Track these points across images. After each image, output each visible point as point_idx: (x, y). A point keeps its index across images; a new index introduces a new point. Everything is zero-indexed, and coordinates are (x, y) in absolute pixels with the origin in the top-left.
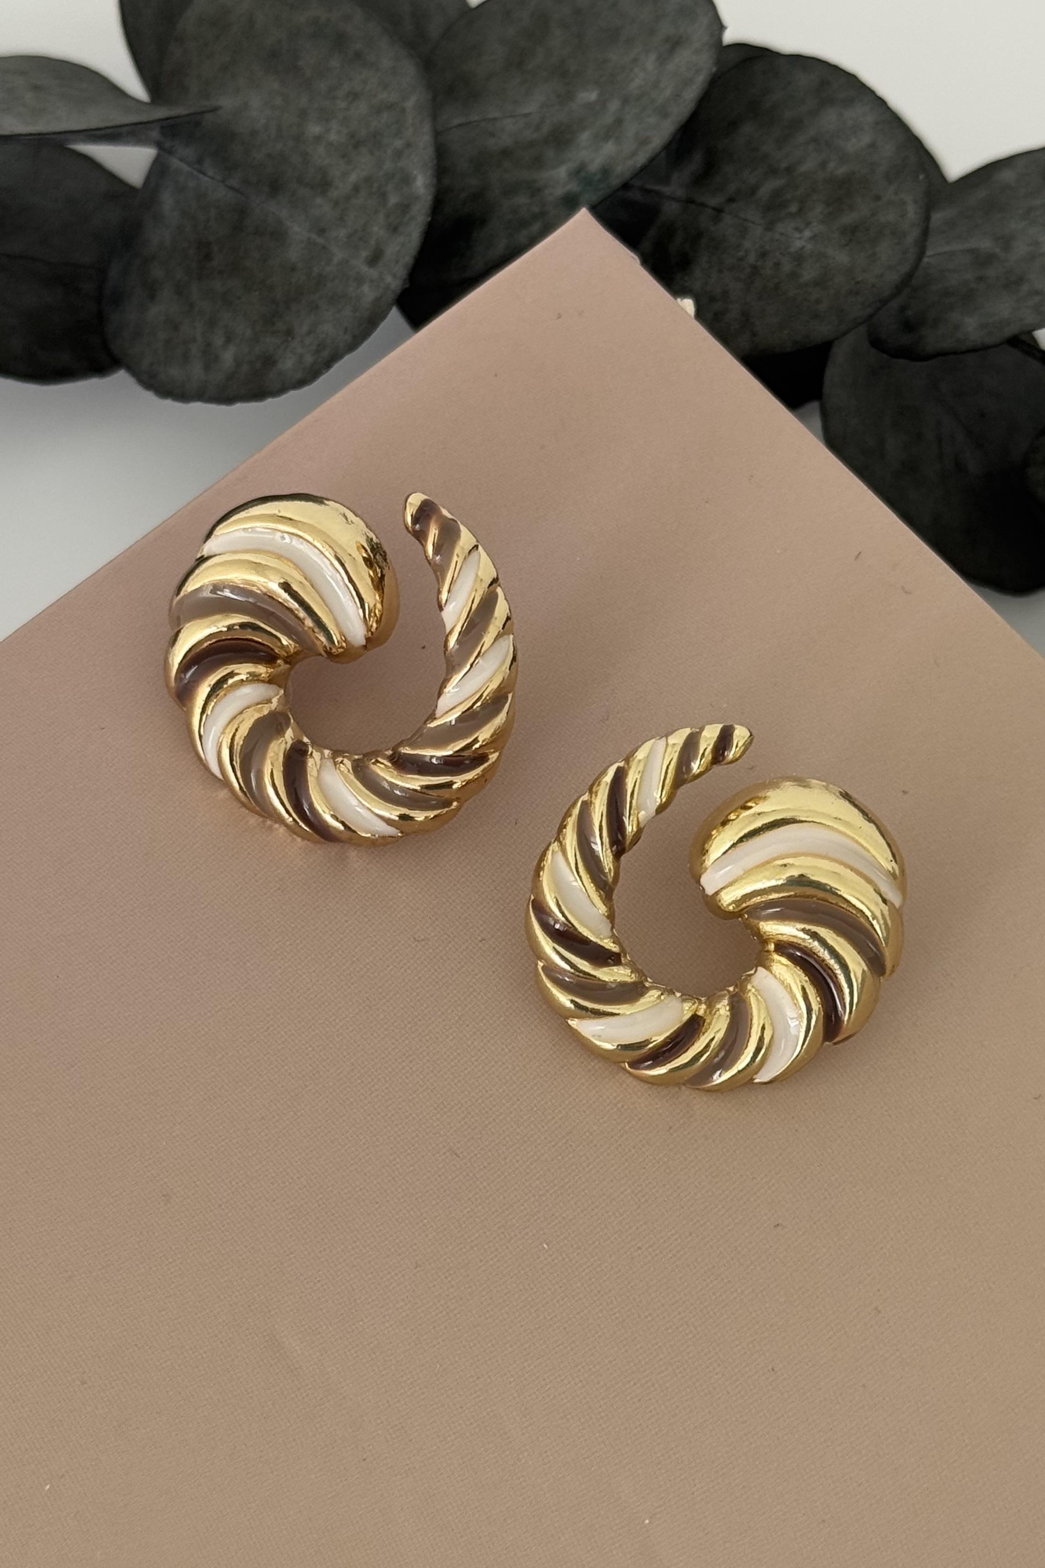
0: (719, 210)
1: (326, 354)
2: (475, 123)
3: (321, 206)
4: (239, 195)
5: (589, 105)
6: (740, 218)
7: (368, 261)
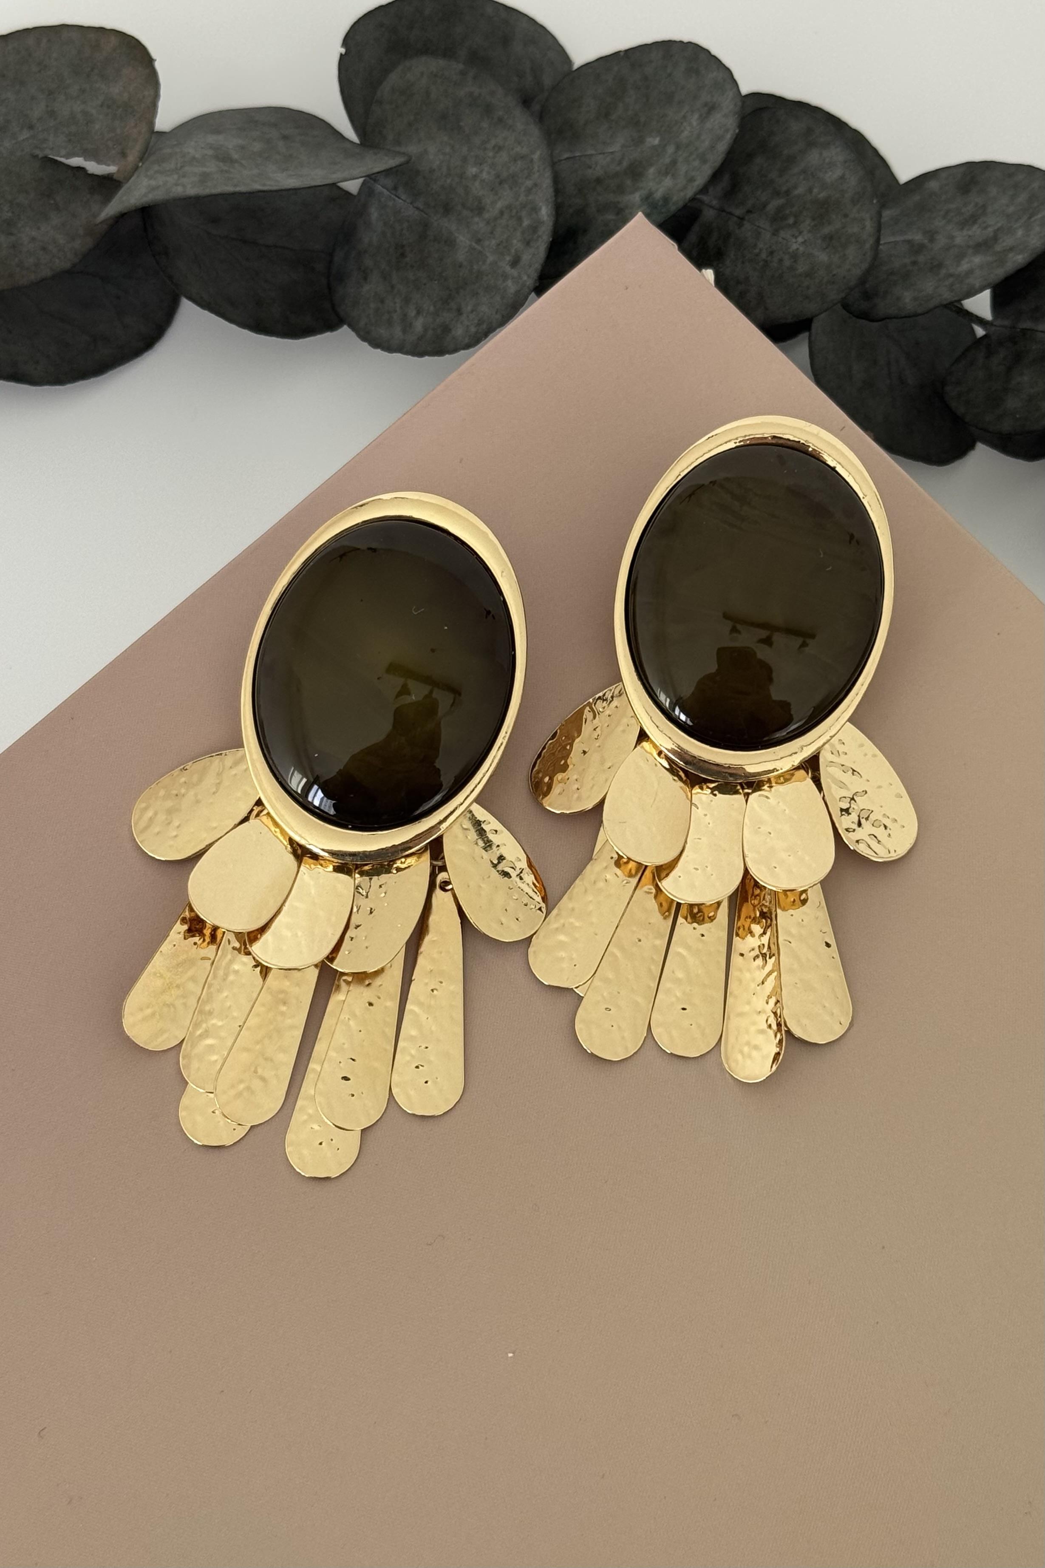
0: (742, 219)
2: (577, 158)
3: (478, 223)
4: (422, 213)
5: (654, 148)
6: (755, 225)
7: (510, 264)
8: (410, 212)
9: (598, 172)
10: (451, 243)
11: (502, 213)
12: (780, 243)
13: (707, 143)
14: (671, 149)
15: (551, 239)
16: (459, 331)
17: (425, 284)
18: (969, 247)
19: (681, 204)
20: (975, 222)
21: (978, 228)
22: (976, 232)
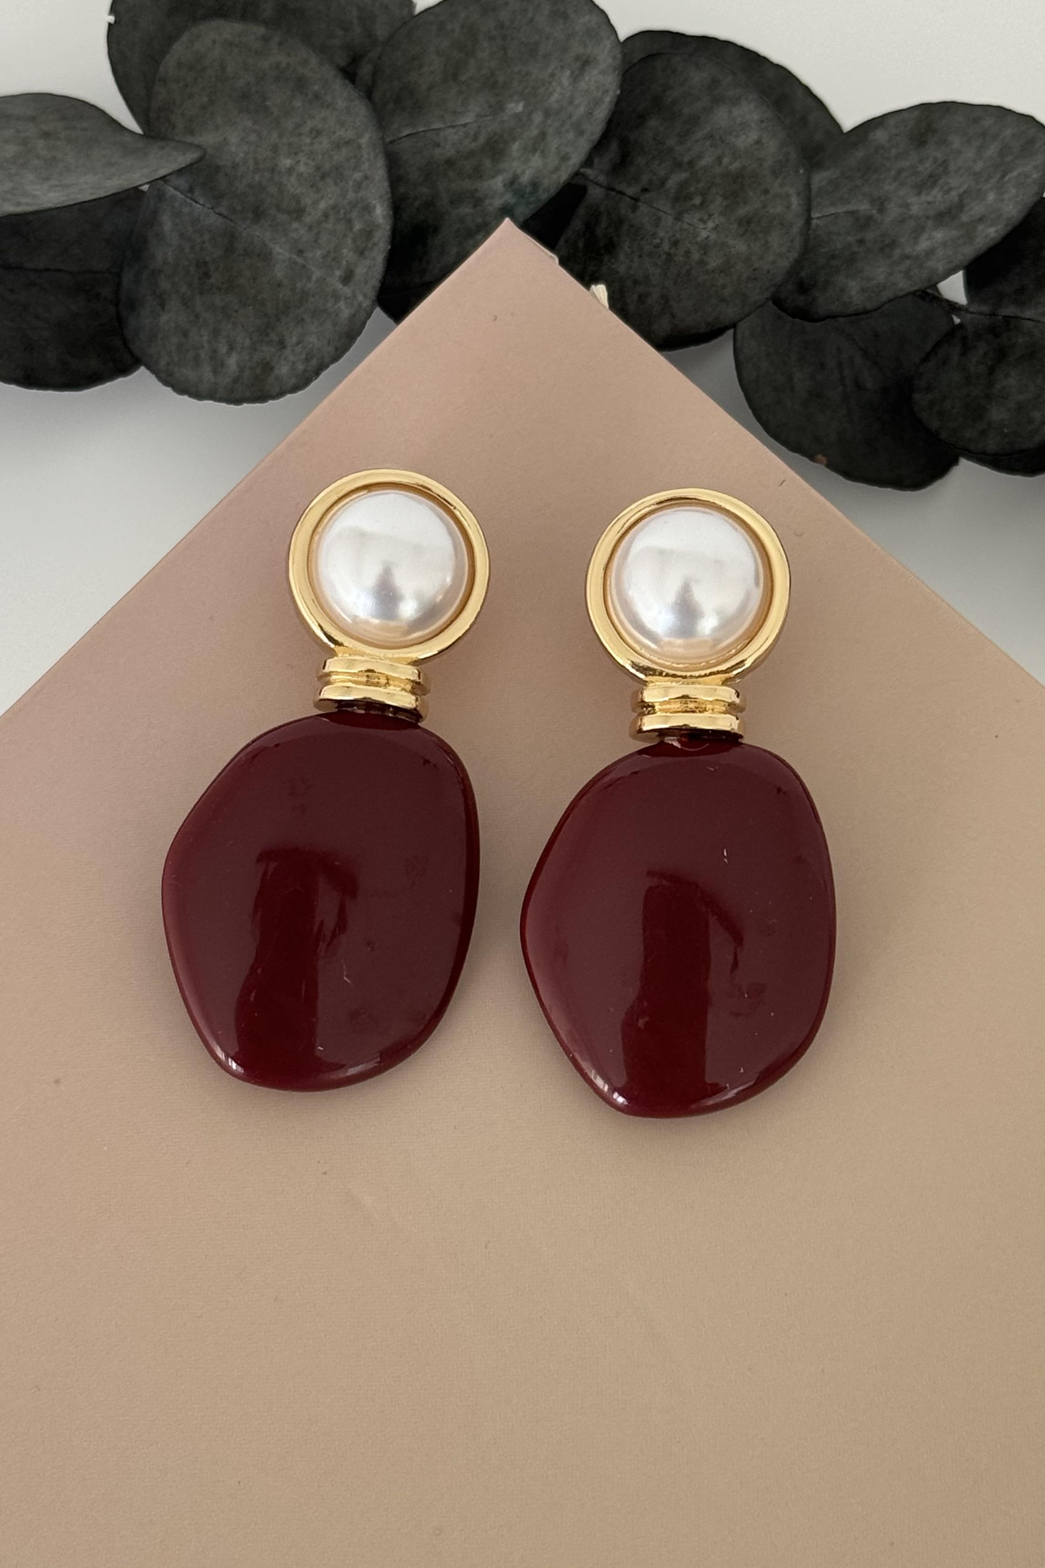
0: (636, 199)
1: (314, 362)
2: (422, 133)
3: (297, 229)
4: (227, 221)
5: (517, 116)
6: (654, 208)
7: (342, 279)
8: (213, 220)
9: (449, 151)
10: (266, 256)
11: (326, 216)
12: (685, 230)
13: (582, 109)
14: (538, 117)
15: (389, 247)
16: (283, 370)
17: (237, 311)
18: (928, 217)
19: (553, 192)
20: (934, 184)
21: (939, 191)
22: (936, 196)
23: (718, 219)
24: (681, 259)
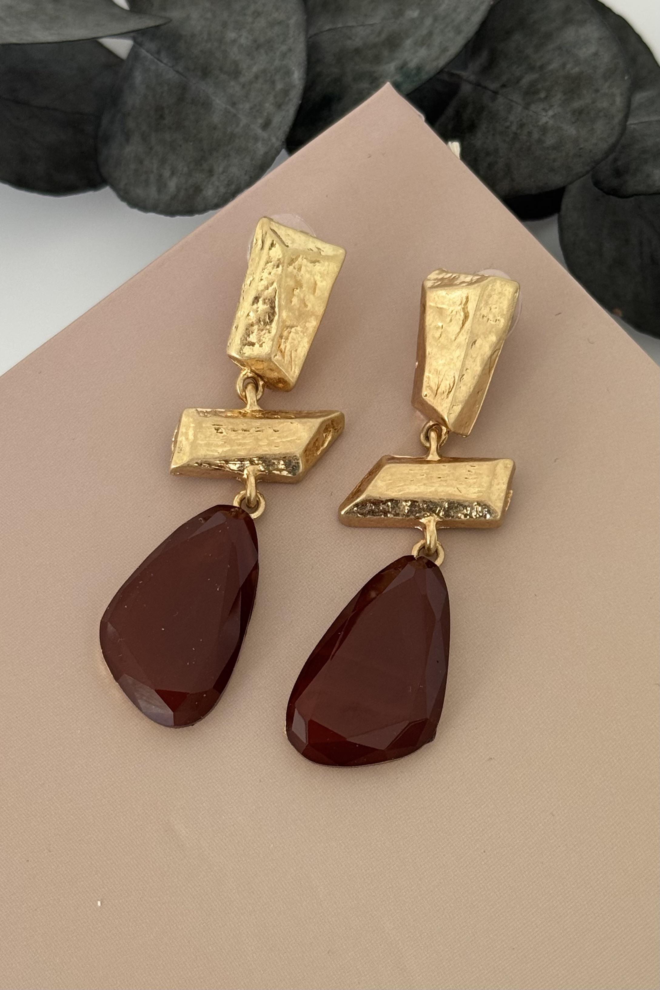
0: (496, 93)
1: (233, 187)
2: (339, 29)
3: (233, 87)
4: (182, 77)
5: (412, 20)
6: (510, 100)
7: (262, 126)
10: (207, 105)
11: (257, 77)
12: (531, 116)
13: (462, 16)
14: (428, 21)
15: (300, 102)
16: (209, 192)
17: (180, 146)
19: (432, 73)
23: (557, 109)
24: (525, 137)
